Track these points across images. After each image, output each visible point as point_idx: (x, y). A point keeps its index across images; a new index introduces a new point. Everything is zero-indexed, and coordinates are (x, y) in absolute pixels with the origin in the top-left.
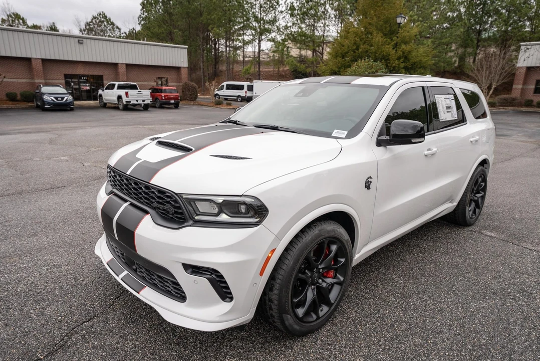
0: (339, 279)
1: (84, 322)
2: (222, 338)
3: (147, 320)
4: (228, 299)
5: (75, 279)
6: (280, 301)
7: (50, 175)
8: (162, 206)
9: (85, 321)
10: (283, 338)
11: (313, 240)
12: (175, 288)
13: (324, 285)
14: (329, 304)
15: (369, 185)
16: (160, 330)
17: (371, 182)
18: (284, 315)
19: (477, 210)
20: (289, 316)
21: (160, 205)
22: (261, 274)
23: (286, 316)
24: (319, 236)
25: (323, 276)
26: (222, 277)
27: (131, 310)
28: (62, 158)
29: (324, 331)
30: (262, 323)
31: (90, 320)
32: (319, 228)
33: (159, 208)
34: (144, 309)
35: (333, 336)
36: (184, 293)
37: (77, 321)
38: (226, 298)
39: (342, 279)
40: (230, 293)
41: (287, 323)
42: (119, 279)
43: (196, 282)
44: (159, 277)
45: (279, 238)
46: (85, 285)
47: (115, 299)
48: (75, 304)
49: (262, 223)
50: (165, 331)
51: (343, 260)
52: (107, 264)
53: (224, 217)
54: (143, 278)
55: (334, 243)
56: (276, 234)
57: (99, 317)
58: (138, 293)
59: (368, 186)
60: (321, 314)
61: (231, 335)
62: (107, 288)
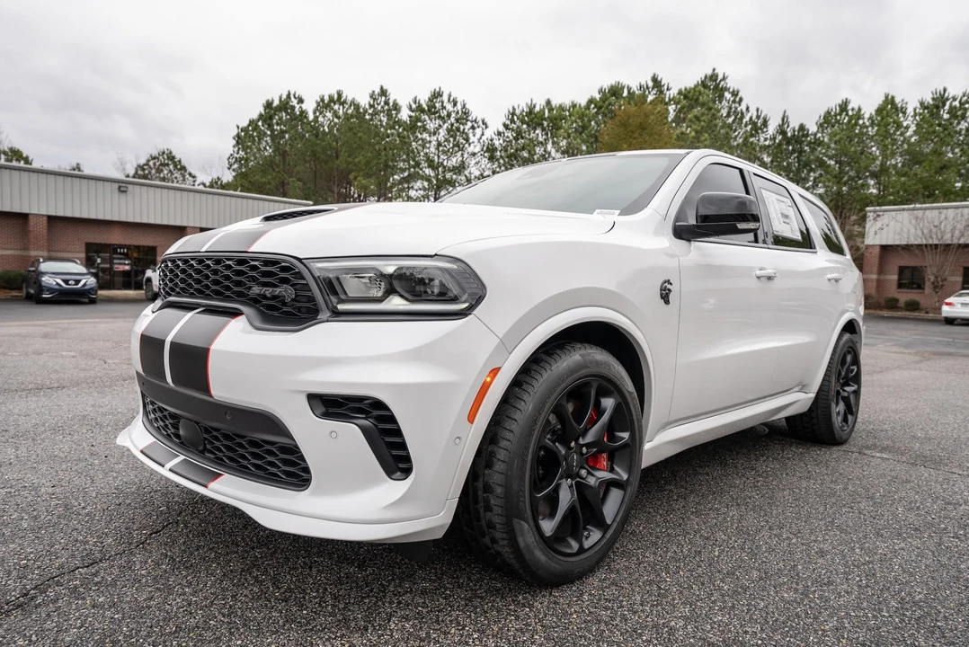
0: (618, 474)
1: (78, 568)
2: (380, 590)
3: (219, 564)
4: (399, 473)
5: (66, 507)
6: (506, 486)
7: (38, 373)
8: (271, 289)
9: (81, 566)
10: (510, 590)
11: (572, 371)
12: (285, 462)
13: (592, 481)
14: (601, 523)
15: (667, 295)
16: (246, 579)
17: (670, 290)
18: (515, 521)
19: (850, 417)
20: (526, 526)
21: (265, 289)
22: (471, 418)
23: (520, 524)
24: (580, 367)
25: (591, 462)
26: (392, 419)
27: (185, 551)
28: (64, 353)
30: (465, 569)
31: (92, 564)
33: (264, 297)
35: (614, 588)
36: (307, 470)
37: (62, 566)
38: (396, 472)
39: (625, 477)
40: (407, 459)
41: (520, 540)
42: (165, 472)
43: (334, 435)
44: (254, 443)
45: (507, 345)
46: (87, 515)
47: (151, 534)
48: (62, 541)
49: (475, 312)
50: (257, 581)
51: (626, 435)
52: (142, 452)
53: (396, 303)
54: (218, 461)
55: (607, 394)
56: (501, 337)
57: (113, 561)
58: (206, 486)
59: (665, 296)
60: (587, 544)
61: (400, 586)
62: (134, 519)
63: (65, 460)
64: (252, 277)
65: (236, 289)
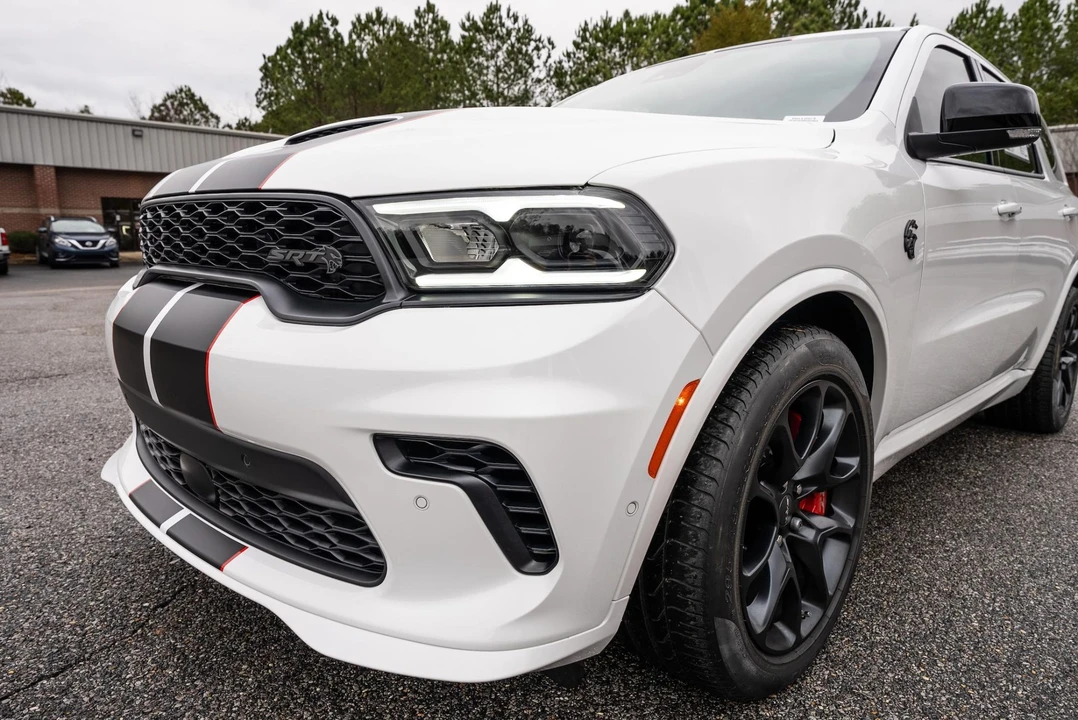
0: (839, 519)
1: (41, 678)
2: (496, 712)
3: (251, 664)
4: (533, 563)
5: (43, 562)
6: (706, 568)
7: (37, 356)
8: (302, 253)
9: (47, 673)
11: (796, 372)
12: (343, 538)
13: (809, 535)
14: (820, 597)
15: (912, 245)
16: (291, 694)
17: (915, 237)
18: (718, 621)
19: (1067, 396)
20: (733, 626)
21: (292, 252)
22: (653, 470)
23: (725, 625)
24: (806, 363)
25: (803, 507)
26: (522, 476)
27: (202, 639)
28: (72, 330)
29: (814, 684)
31: (63, 670)
32: (809, 339)
33: (292, 266)
34: (240, 635)
35: (849, 697)
36: (378, 552)
37: (17, 675)
38: (529, 561)
39: (850, 522)
40: (549, 540)
41: (725, 649)
42: (160, 534)
43: (421, 502)
44: (291, 504)
45: (708, 342)
46: (69, 575)
47: (155, 609)
48: (26, 625)
49: (657, 286)
50: (308, 698)
51: (854, 461)
52: (131, 496)
53: (516, 272)
54: (238, 523)
55: (833, 401)
56: (701, 327)
57: (95, 662)
58: (220, 567)
59: (909, 247)
60: (805, 628)
61: (525, 702)
62: (133, 581)
63: (51, 483)
64: (272, 232)
65: (245, 253)
